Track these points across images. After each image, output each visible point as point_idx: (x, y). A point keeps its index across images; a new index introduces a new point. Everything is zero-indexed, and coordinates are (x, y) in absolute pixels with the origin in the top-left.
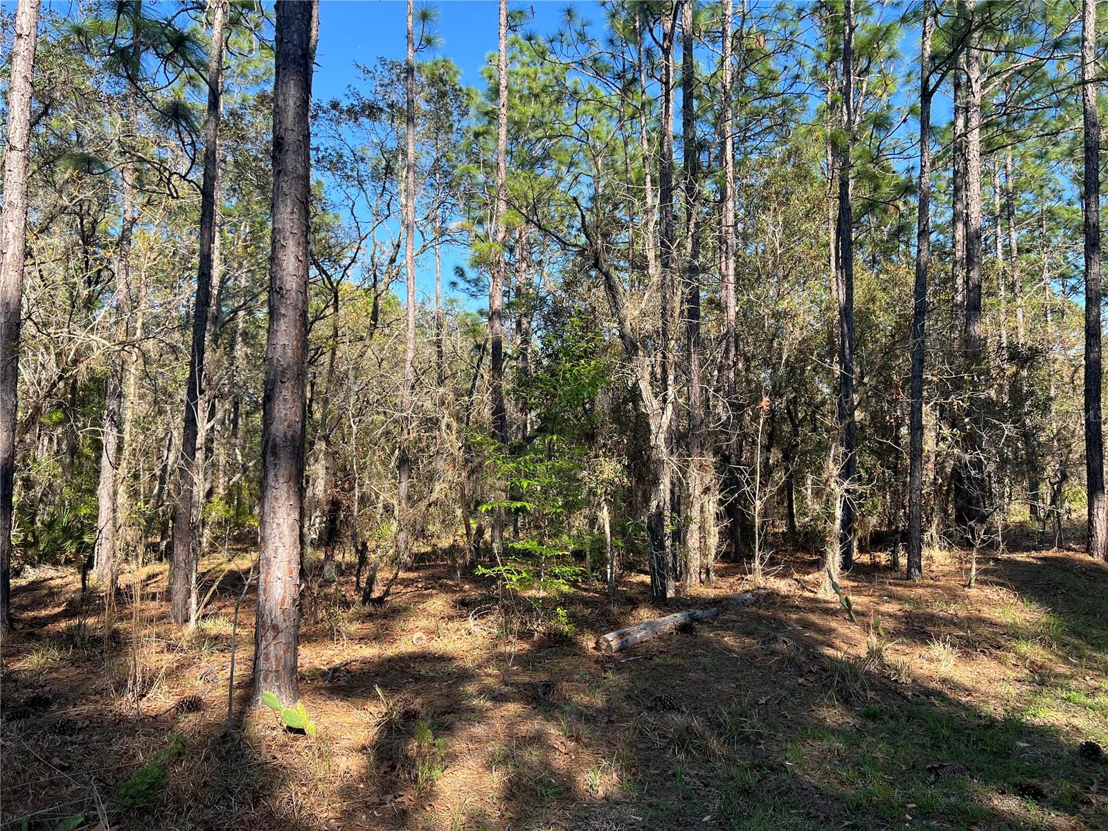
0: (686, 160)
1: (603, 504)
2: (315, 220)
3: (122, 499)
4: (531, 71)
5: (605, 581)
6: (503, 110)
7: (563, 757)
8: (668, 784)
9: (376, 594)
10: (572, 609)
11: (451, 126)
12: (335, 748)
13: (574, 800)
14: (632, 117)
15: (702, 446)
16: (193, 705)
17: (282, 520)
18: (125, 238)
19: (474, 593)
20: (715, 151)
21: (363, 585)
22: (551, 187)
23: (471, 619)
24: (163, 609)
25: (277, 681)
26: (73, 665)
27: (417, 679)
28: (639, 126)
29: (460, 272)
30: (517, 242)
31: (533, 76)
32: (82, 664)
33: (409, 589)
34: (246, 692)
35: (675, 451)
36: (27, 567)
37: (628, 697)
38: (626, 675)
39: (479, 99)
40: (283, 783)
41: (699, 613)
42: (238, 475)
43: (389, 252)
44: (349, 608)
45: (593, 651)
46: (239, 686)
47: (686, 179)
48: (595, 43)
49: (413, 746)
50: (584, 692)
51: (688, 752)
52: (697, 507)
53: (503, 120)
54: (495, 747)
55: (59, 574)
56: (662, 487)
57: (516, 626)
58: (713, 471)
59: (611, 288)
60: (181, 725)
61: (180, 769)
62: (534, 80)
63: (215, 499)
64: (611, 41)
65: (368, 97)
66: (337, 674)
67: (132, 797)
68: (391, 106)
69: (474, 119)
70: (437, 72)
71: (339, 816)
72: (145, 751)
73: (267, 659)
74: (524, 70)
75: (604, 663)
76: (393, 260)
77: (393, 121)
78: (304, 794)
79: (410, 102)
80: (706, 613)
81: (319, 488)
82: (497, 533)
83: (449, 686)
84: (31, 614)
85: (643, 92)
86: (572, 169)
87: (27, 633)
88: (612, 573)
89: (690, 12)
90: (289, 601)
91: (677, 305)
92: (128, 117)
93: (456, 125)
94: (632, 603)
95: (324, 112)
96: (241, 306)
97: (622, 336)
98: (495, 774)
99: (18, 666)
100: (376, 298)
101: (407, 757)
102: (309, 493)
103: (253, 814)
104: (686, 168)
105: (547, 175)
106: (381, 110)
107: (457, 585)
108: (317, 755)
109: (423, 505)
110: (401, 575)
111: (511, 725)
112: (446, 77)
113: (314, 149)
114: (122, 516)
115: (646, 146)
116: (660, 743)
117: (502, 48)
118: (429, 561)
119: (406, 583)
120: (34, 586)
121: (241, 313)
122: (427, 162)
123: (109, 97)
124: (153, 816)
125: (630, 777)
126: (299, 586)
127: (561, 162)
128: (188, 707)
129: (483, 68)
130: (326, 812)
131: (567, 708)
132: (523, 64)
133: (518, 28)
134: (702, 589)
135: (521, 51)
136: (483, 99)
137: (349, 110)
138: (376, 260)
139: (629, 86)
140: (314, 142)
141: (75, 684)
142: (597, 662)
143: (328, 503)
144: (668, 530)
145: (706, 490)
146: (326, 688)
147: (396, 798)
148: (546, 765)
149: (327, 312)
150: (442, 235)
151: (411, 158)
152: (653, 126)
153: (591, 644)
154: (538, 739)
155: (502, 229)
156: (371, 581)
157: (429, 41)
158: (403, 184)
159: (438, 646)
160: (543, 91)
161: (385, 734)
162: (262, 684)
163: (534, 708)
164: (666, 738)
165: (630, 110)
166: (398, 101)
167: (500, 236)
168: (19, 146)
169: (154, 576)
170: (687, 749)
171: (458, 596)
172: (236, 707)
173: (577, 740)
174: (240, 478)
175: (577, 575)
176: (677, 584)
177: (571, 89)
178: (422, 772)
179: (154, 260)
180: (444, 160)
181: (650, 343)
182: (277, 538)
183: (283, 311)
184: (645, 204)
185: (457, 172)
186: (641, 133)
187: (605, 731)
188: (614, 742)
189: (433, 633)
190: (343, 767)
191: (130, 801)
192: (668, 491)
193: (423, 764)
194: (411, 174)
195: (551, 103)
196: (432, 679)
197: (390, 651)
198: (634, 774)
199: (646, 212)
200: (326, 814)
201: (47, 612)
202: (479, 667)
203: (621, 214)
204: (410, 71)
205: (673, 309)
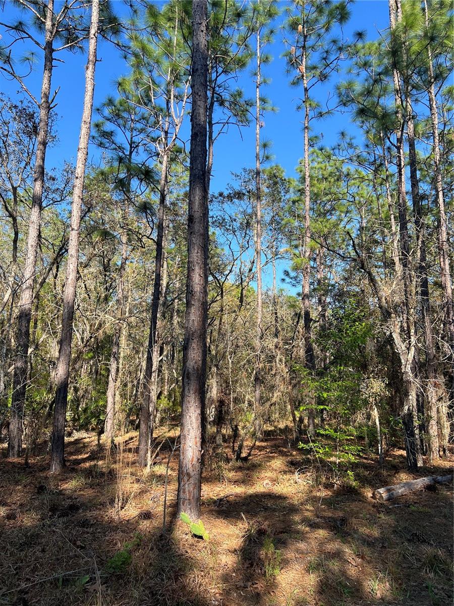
0: (414, 206)
1: (374, 407)
2: (212, 252)
3: (118, 398)
4: (323, 165)
5: (378, 454)
6: (308, 188)
7: (354, 569)
8: (423, 593)
9: (244, 455)
10: (358, 471)
11: (280, 199)
12: (220, 549)
13: (361, 598)
14: (381, 184)
15: (436, 371)
16: (147, 515)
17: (192, 414)
18: (122, 267)
19: (299, 458)
20: (431, 199)
21: (236, 448)
22: (336, 225)
23: (296, 474)
24: (135, 458)
25: (189, 505)
26: (91, 487)
27: (266, 509)
28: (385, 188)
29: (287, 273)
30: (318, 255)
31: (324, 168)
32: (95, 487)
33: (262, 453)
34: (174, 510)
35: (418, 374)
36: (74, 431)
37: (395, 532)
38: (393, 517)
39: (295, 183)
40: (191, 569)
41: (439, 478)
42: (174, 385)
43: (249, 265)
44: (229, 462)
45: (371, 499)
46: (170, 506)
47: (414, 217)
48: (358, 148)
49: (262, 553)
50: (366, 526)
51: (436, 572)
52: (434, 409)
53: (308, 193)
54: (311, 558)
55: (89, 436)
56: (410, 397)
57: (324, 480)
58: (444, 387)
59: (372, 280)
60: (141, 527)
61: (138, 554)
62: (325, 170)
63: (162, 397)
64: (367, 146)
65: (237, 188)
66: (222, 502)
67: (113, 568)
68: (249, 192)
69: (293, 194)
70: (272, 172)
71: (221, 592)
72: (121, 541)
73: (184, 492)
74: (320, 165)
75: (378, 507)
76: (250, 270)
77: (250, 199)
78: (202, 576)
79: (258, 189)
80: (444, 478)
81: (214, 392)
82: (311, 421)
83: (284, 515)
84: (74, 457)
85: (387, 170)
86: (348, 215)
87: (72, 468)
88: (381, 449)
89: (412, 126)
90: (195, 460)
91: (414, 289)
92: (125, 210)
93: (283, 198)
94: (396, 469)
95: (216, 198)
96: (176, 297)
97: (381, 307)
98: (312, 576)
99: (65, 486)
100: (242, 290)
101: (260, 559)
102: (208, 395)
103: (175, 586)
104: (414, 211)
105: (334, 218)
106: (244, 194)
107: (289, 452)
108: (209, 553)
109: (268, 405)
110: (258, 443)
111: (321, 544)
112: (277, 174)
113: (211, 217)
114: (117, 407)
115: (390, 199)
116: (417, 565)
117: (306, 157)
118: (273, 436)
119: (261, 449)
120: (77, 441)
121: (176, 301)
122: (268, 218)
123: (116, 202)
124: (124, 581)
125: (398, 586)
126: (201, 451)
127: (341, 212)
128: (144, 516)
129: (296, 167)
130: (213, 589)
131: (355, 536)
132: (319, 163)
133: (315, 145)
134: (441, 462)
135: (317, 156)
136: (297, 183)
137: (228, 196)
138: (242, 270)
139: (378, 168)
140: (211, 214)
141: (91, 498)
142: (374, 506)
143: (218, 401)
144: (416, 424)
145: (440, 399)
146: (216, 511)
147: (253, 584)
148: (344, 573)
149: (218, 298)
150: (276, 255)
151: (259, 217)
152: (393, 187)
153: (370, 495)
154: (337, 555)
155: (309, 250)
156: (241, 447)
157: (267, 158)
158: (256, 231)
159: (279, 489)
160: (330, 176)
161: (247, 543)
162: (182, 506)
163: (335, 534)
164: (421, 561)
165: (379, 181)
166: (253, 189)
167: (307, 254)
168: (76, 228)
169: (132, 438)
170: (435, 570)
171: (289, 459)
172: (168, 519)
173: (363, 558)
174: (175, 386)
175: (359, 451)
176: (424, 457)
177: (345, 173)
178: (268, 570)
179: (135, 277)
180: (277, 216)
181: (399, 309)
182: (189, 424)
183: (193, 303)
184: (391, 230)
185: (283, 222)
186: (387, 192)
187: (380, 553)
188: (386, 561)
189: (275, 481)
190: (224, 561)
191: (113, 571)
192: (415, 400)
193: (269, 564)
194: (259, 226)
195: (335, 181)
196: (274, 510)
197: (251, 491)
198: (400, 584)
199: (392, 235)
200: (214, 590)
201: (82, 457)
202: (302, 504)
203: (378, 237)
204: (258, 173)
205: (411, 291)
